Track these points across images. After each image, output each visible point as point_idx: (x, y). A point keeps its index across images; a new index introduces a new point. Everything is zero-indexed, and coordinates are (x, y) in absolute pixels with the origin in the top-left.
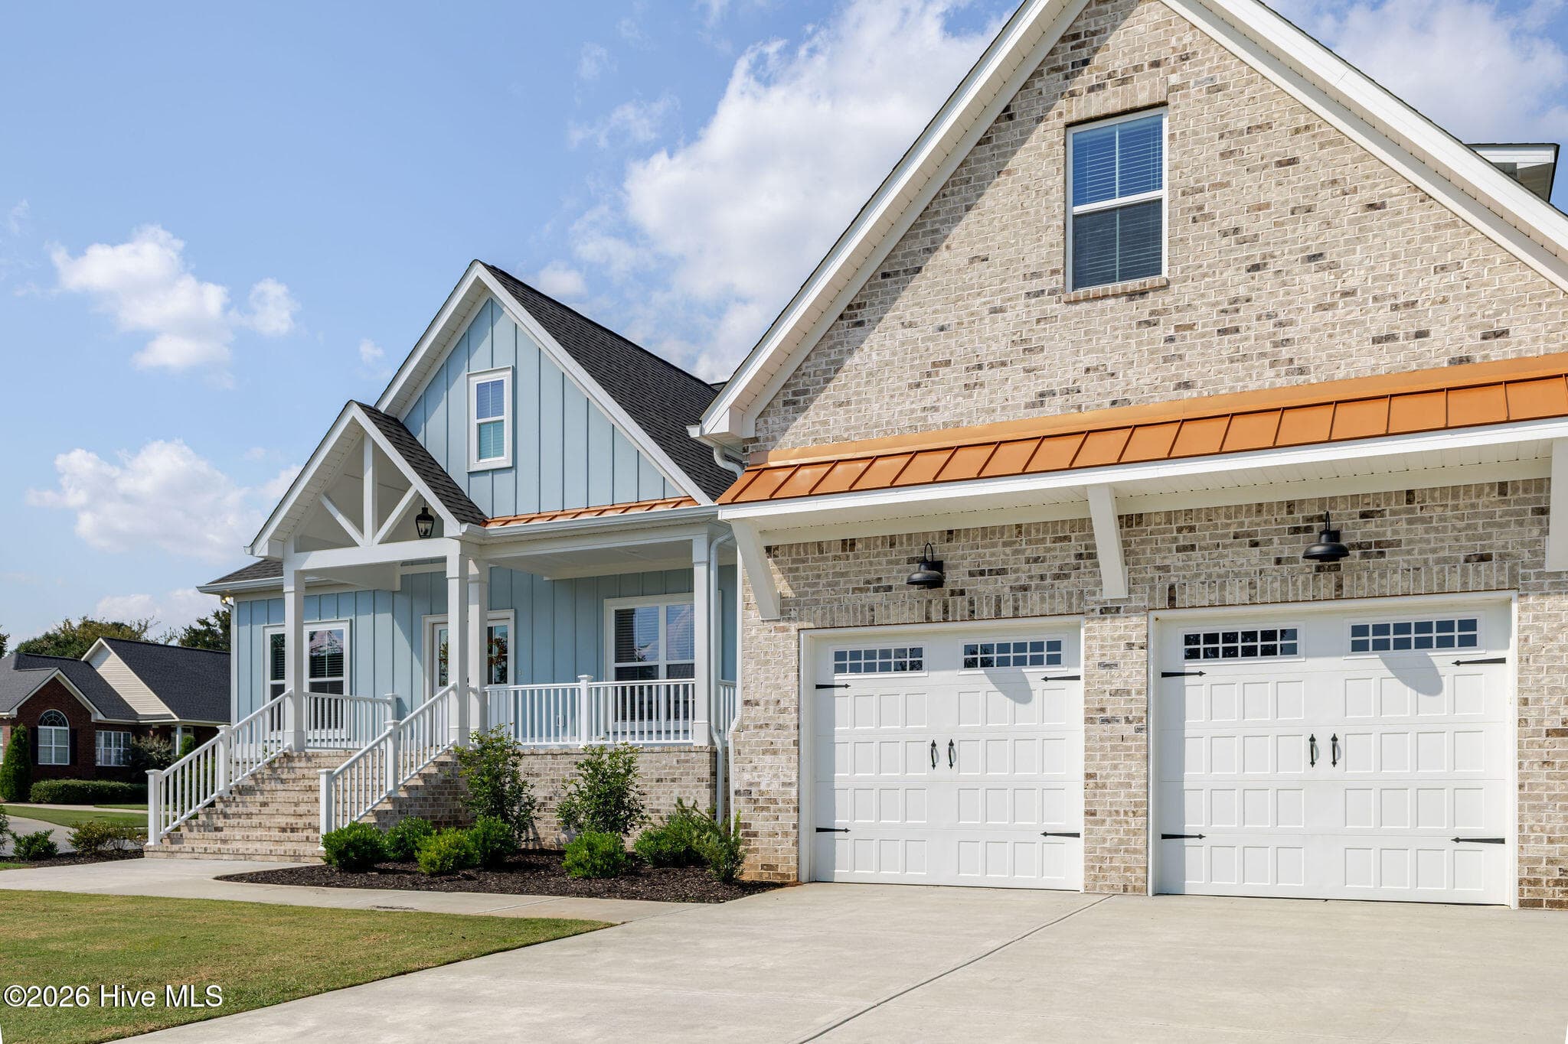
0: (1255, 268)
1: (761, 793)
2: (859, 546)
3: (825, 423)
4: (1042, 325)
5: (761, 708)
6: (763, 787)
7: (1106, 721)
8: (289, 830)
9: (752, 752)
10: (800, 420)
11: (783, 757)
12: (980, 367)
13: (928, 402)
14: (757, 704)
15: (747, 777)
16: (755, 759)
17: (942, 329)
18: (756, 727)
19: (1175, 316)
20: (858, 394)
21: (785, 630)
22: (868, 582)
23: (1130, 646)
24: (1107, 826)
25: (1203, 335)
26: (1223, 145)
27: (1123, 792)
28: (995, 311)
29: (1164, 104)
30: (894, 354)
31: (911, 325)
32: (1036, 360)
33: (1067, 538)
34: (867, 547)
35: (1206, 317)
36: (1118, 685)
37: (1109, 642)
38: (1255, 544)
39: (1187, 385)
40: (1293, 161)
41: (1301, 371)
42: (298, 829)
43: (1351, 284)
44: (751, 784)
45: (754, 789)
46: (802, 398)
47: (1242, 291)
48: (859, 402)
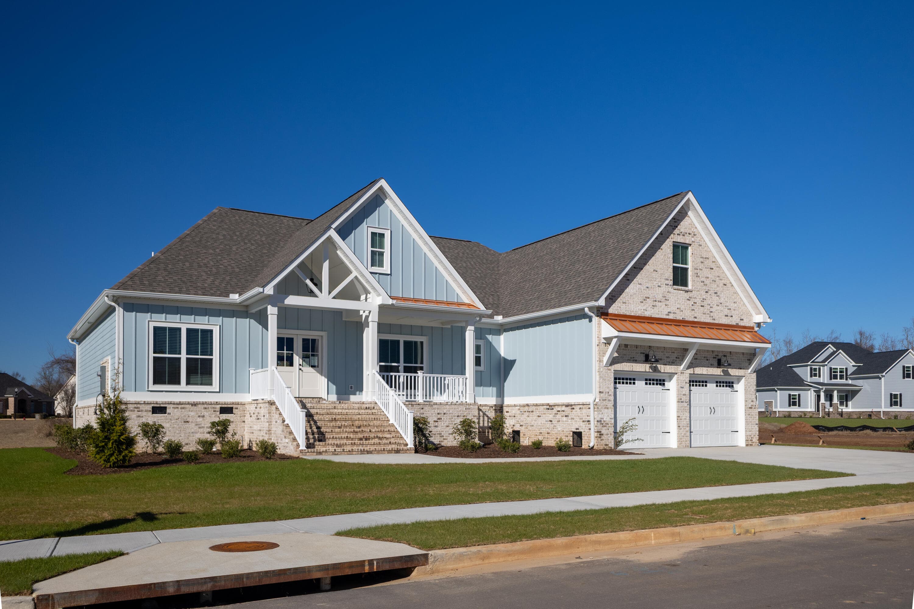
0: (707, 292)
1: (604, 421)
2: (629, 347)
3: (620, 307)
4: (668, 294)
5: (604, 394)
6: (605, 419)
7: (682, 402)
8: (364, 439)
9: (602, 408)
10: (614, 305)
11: (610, 410)
12: (656, 301)
13: (645, 308)
14: (603, 393)
15: (600, 416)
16: (602, 411)
17: (647, 288)
18: (603, 400)
19: (693, 299)
20: (628, 301)
21: (610, 370)
22: (631, 358)
23: (686, 382)
24: (682, 430)
25: (698, 306)
26: (702, 260)
27: (685, 421)
28: (659, 286)
29: (690, 245)
30: (636, 291)
31: (640, 284)
32: (667, 303)
33: (674, 352)
34: (631, 347)
35: (698, 301)
36: (684, 393)
37: (682, 381)
38: (707, 360)
39: (695, 318)
40: (712, 269)
41: (714, 320)
42: (369, 438)
43: (721, 301)
44: (601, 418)
45: (602, 420)
46: (614, 298)
47: (704, 297)
48: (628, 303)
